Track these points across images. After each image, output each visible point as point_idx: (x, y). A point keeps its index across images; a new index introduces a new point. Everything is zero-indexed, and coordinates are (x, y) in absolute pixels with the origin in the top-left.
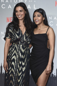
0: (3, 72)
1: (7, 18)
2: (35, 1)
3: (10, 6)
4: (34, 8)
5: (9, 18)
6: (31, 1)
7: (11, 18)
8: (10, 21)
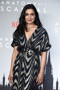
0: (5, 84)
1: (13, 22)
2: (45, 4)
3: (16, 9)
4: (44, 12)
5: (15, 22)
6: (41, 4)
7: (17, 22)
8: (16, 26)
